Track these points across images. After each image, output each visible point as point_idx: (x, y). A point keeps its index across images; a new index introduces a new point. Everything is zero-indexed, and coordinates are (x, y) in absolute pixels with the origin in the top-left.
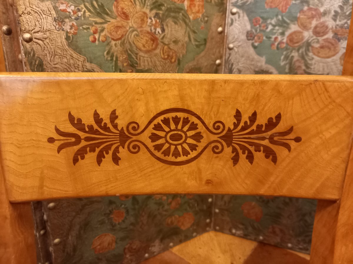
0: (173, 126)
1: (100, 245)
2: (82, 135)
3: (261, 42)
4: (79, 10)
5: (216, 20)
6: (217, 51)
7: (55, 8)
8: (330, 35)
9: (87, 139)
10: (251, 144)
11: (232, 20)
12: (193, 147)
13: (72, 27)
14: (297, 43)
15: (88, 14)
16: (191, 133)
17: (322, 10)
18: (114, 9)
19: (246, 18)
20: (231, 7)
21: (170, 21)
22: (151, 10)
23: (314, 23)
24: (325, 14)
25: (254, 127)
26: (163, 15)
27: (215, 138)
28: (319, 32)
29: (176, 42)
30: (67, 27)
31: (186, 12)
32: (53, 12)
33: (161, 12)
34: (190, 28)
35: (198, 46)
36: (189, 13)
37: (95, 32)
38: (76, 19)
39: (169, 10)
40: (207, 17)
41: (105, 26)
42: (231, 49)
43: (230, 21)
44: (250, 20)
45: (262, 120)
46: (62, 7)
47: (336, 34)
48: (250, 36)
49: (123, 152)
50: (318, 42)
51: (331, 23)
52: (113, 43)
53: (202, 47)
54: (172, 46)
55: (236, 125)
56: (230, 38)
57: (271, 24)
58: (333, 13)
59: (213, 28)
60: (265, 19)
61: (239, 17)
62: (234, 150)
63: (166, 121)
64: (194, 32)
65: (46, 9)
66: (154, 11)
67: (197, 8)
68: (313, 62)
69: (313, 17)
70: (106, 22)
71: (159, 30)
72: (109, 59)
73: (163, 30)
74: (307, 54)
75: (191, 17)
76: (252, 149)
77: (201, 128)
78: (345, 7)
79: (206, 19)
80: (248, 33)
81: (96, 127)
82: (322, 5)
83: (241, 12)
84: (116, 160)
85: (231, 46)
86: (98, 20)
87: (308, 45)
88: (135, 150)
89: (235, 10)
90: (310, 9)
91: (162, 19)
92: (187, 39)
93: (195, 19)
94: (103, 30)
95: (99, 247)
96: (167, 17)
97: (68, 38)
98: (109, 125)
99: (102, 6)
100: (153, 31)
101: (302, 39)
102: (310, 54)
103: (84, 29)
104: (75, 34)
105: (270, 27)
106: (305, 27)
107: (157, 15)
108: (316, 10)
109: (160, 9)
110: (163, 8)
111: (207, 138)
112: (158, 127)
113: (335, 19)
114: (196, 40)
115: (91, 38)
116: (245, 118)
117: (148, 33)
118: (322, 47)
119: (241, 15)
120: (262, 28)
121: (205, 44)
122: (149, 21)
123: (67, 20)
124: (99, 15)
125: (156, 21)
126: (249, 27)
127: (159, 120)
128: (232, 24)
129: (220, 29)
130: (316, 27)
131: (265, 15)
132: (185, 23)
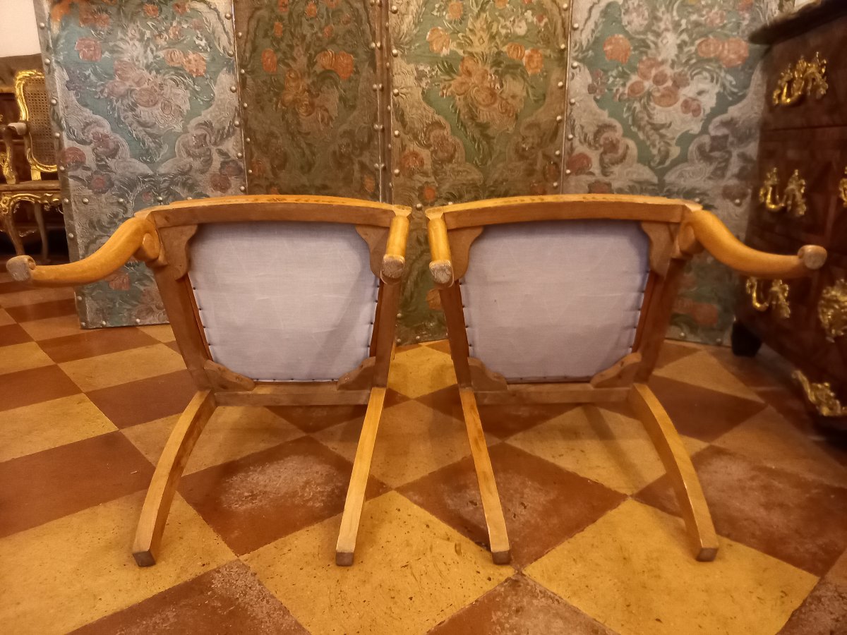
1: (433, 299)
3: (602, 96)
4: (433, 70)
5: (555, 74)
6: (558, 106)
7: (417, 69)
8: (669, 83)
11: (573, 74)
13: (427, 84)
14: (638, 93)
15: (439, 73)
17: (660, 59)
18: (460, 67)
19: (587, 71)
20: (571, 61)
21: (508, 77)
22: (491, 68)
23: (654, 72)
24: (663, 63)
26: (502, 71)
28: (659, 80)
29: (514, 97)
30: (423, 84)
31: (524, 68)
32: (415, 72)
33: (500, 69)
34: (528, 83)
35: (536, 101)
36: (528, 68)
37: (443, 89)
38: (431, 77)
39: (508, 67)
40: (546, 72)
41: (452, 82)
42: (572, 104)
43: (571, 75)
44: (591, 73)
46: (421, 68)
47: (674, 82)
48: (591, 89)
50: (659, 91)
51: (669, 71)
52: (457, 97)
53: (541, 102)
54: (510, 101)
56: (572, 93)
57: (612, 75)
58: (670, 62)
59: (553, 83)
60: (606, 72)
61: (580, 70)
64: (532, 87)
65: (410, 70)
66: (494, 69)
67: (535, 63)
68: (655, 111)
69: (652, 66)
70: (453, 79)
71: (498, 85)
72: (453, 111)
73: (502, 86)
74: (648, 104)
75: (529, 73)
78: (681, 56)
79: (545, 74)
80: (589, 86)
82: (660, 54)
83: (581, 65)
85: (573, 101)
86: (447, 77)
87: (649, 94)
89: (575, 64)
90: (649, 59)
91: (501, 76)
92: (525, 94)
93: (534, 75)
94: (450, 86)
95: (432, 302)
96: (506, 73)
97: (423, 93)
99: (450, 66)
100: (492, 86)
101: (643, 89)
102: (652, 104)
103: (435, 85)
104: (429, 90)
105: (611, 80)
106: (645, 77)
107: (496, 72)
108: (654, 59)
109: (500, 67)
110: (502, 65)
113: (672, 66)
114: (534, 95)
115: (440, 94)
117: (488, 88)
118: (663, 96)
119: (582, 69)
120: (603, 81)
121: (544, 99)
122: (489, 77)
123: (424, 79)
124: (448, 73)
125: (495, 78)
126: (590, 80)
128: (573, 78)
129: (560, 84)
130: (655, 76)
131: (606, 68)
132: (523, 78)
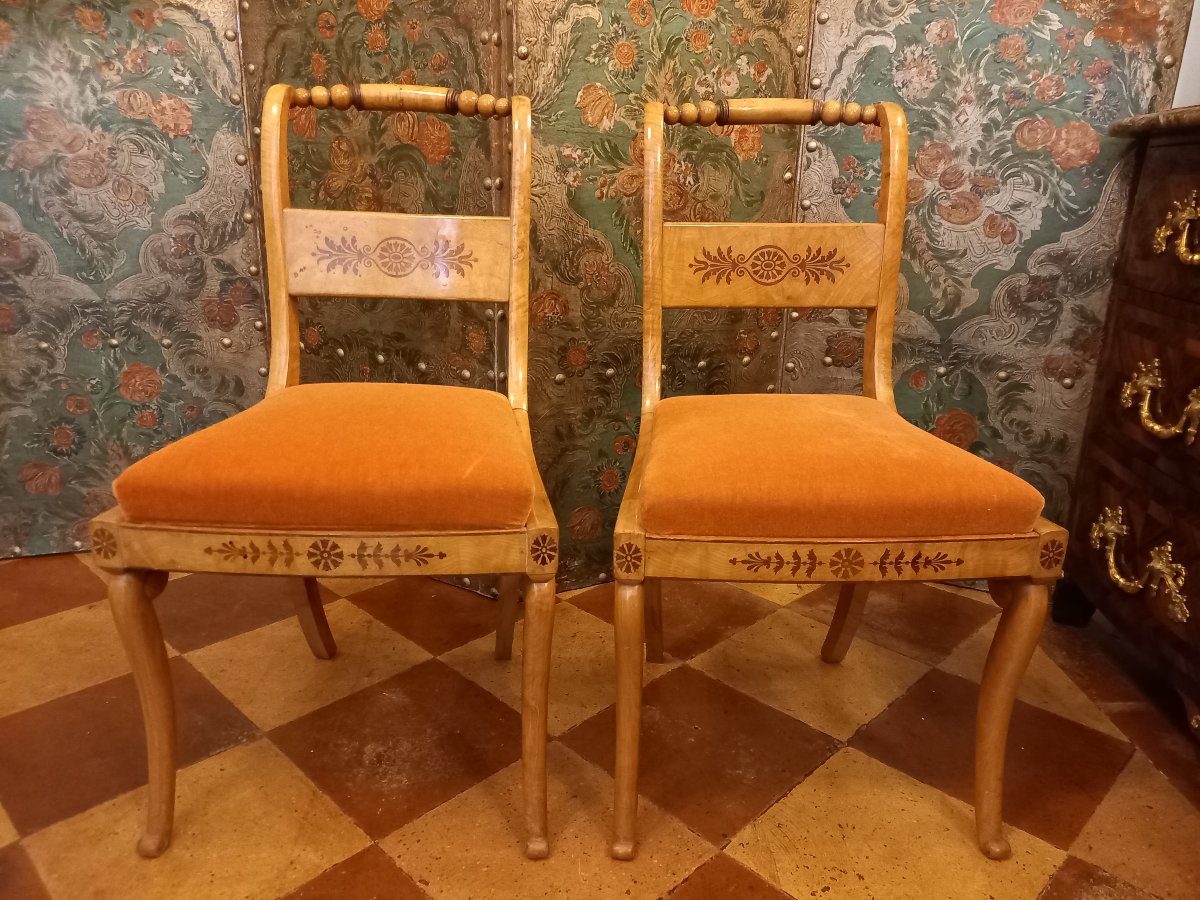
0: (766, 258)
2: (709, 263)
3: (855, 198)
4: (586, 155)
5: (781, 160)
6: (783, 211)
7: (559, 153)
8: (967, 187)
9: (712, 266)
10: (818, 269)
11: (808, 159)
12: (779, 273)
13: (575, 178)
14: (915, 199)
15: (596, 159)
16: (778, 262)
17: (953, 147)
18: (630, 152)
19: (832, 157)
20: (807, 139)
21: (707, 165)
22: (681, 150)
23: (941, 167)
24: (957, 153)
25: (820, 258)
26: (698, 156)
27: (794, 266)
28: (947, 182)
29: (715, 197)
30: (570, 179)
31: (732, 149)
32: (556, 159)
33: (695, 152)
34: (738, 175)
35: (749, 204)
36: (737, 151)
37: (603, 186)
38: (582, 167)
39: (707, 148)
40: (767, 156)
41: (616, 175)
42: (805, 208)
43: (805, 161)
44: (838, 161)
45: (824, 253)
46: (567, 152)
47: (975, 185)
48: (837, 187)
49: (733, 275)
50: (948, 198)
51: (967, 168)
52: (625, 199)
53: (756, 205)
54: (709, 204)
55: (808, 257)
56: (805, 190)
57: (873, 167)
58: (970, 152)
59: (777, 176)
60: (863, 160)
61: (820, 155)
62: (807, 274)
63: (762, 254)
64: (745, 181)
65: (548, 155)
66: (685, 152)
67: (750, 143)
68: (942, 230)
69: (939, 158)
70: (619, 170)
71: (690, 179)
72: (618, 223)
73: (696, 180)
74: (930, 218)
75: (740, 158)
76: (818, 273)
77: (785, 259)
78: (988, 144)
79: (765, 159)
80: (834, 182)
81: (718, 258)
82: (953, 139)
83: (823, 147)
84: (728, 281)
85: (807, 203)
86: (609, 168)
87: (933, 202)
88: (741, 274)
89: (813, 144)
90: (934, 145)
91: (695, 164)
92: (732, 192)
93: (747, 161)
94: (612, 182)
96: (704, 159)
97: (569, 194)
98: (726, 257)
99: (615, 148)
100: (682, 181)
101: (923, 192)
102: (937, 218)
103: (591, 180)
104: (579, 188)
105: (871, 173)
106: (927, 175)
107: (688, 157)
108: (943, 146)
109: (694, 148)
110: (698, 146)
111: (789, 265)
112: (757, 258)
113: (973, 160)
114: (747, 194)
115: (598, 193)
116: (814, 252)
117: (674, 184)
118: (953, 207)
119: (824, 152)
120: (857, 174)
121: (763, 199)
122: (677, 166)
123: (570, 169)
124: (610, 160)
125: (687, 166)
126: (836, 173)
127: (757, 253)
128: (808, 167)
129: (788, 175)
130: (944, 174)
131: (862, 154)
132: (731, 166)
